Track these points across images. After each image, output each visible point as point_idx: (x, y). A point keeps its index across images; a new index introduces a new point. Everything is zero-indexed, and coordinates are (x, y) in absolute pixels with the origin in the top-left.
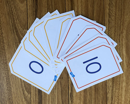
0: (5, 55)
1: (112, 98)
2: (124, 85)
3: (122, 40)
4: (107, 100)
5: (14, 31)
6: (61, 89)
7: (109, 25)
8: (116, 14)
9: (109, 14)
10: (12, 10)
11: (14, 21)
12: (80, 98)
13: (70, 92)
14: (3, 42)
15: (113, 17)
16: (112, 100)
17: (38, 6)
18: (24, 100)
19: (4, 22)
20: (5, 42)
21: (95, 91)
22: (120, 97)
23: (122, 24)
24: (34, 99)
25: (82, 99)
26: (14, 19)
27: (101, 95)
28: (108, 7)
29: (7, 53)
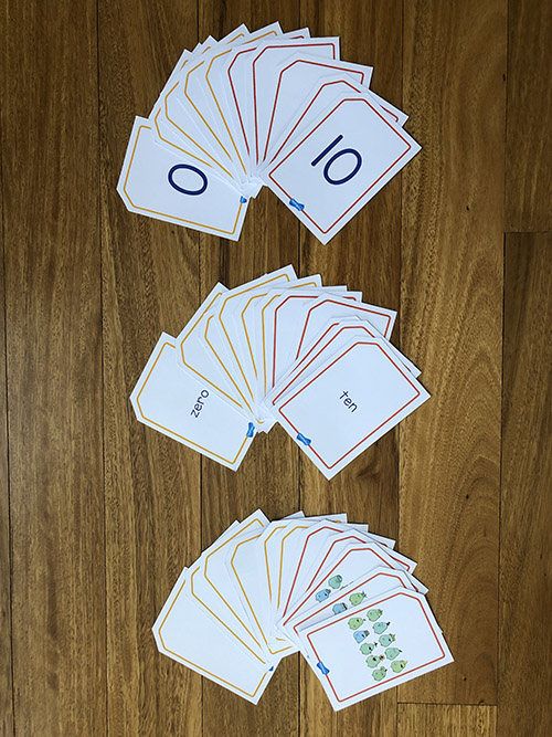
1: (414, 260)
2: (447, 227)
3: (448, 103)
4: (401, 266)
5: (161, 74)
6: (280, 233)
7: (414, 61)
8: (434, 32)
9: (416, 32)
10: (157, 17)
11: (162, 46)
14: (132, 103)
15: (427, 40)
16: (414, 266)
17: (228, 6)
18: (181, 258)
19: (135, 49)
20: (137, 101)
21: (370, 241)
22: (436, 257)
23: (449, 58)
24: (209, 258)
25: (335, 260)
26: (162, 40)
27: (385, 252)
28: (415, 13)
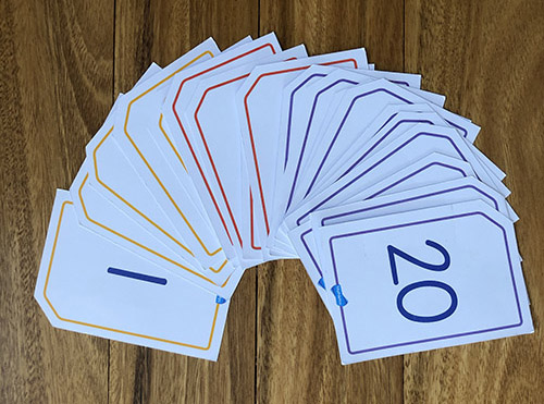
0: (21, 152)
12: (300, 328)
13: (261, 302)
29: (29, 144)
